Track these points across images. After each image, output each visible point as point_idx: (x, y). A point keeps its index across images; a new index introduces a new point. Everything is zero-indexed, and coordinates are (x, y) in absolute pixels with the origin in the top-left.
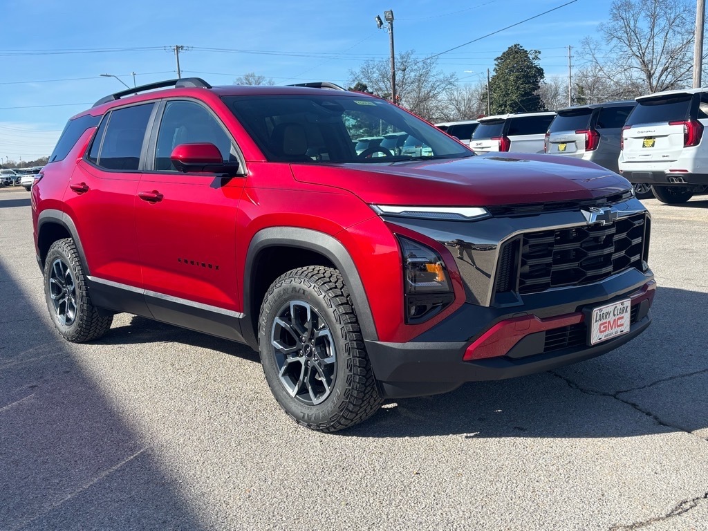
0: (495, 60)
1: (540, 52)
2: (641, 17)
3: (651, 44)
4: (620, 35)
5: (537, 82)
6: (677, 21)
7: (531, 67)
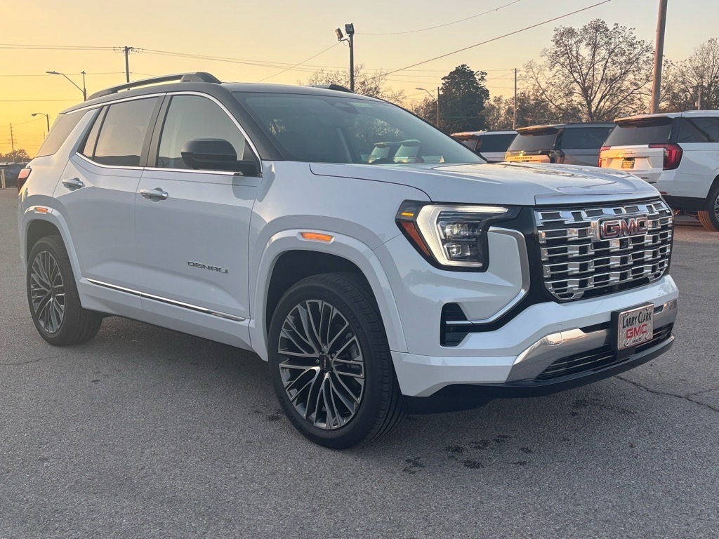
0: (442, 79)
1: (486, 74)
2: (582, 45)
3: (591, 72)
4: (562, 60)
5: (483, 103)
6: (616, 51)
7: (477, 88)
